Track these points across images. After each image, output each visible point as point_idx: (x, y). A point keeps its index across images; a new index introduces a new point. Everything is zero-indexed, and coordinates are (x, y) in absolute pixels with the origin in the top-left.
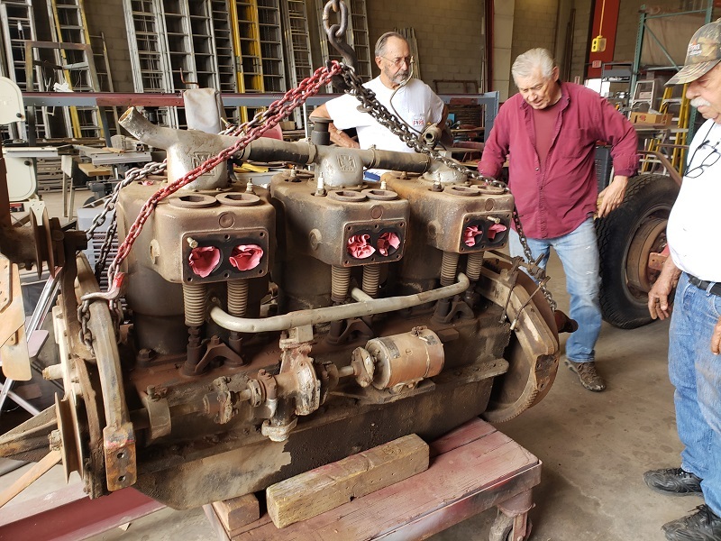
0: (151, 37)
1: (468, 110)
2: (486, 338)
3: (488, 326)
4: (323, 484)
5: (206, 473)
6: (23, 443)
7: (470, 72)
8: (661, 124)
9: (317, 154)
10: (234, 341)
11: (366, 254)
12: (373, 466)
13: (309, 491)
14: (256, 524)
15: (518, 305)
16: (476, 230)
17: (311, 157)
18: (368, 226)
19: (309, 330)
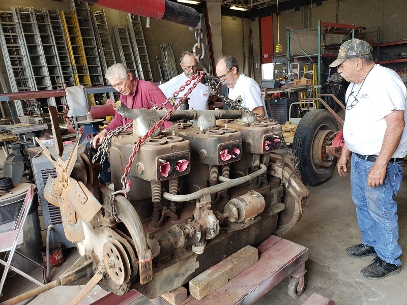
2: (273, 194)
3: (274, 188)
4: (216, 275)
5: (164, 277)
6: (74, 276)
8: (309, 84)
10: (173, 208)
11: (227, 159)
12: (236, 263)
13: (211, 279)
14: (187, 301)
16: (268, 142)
17: (195, 116)
18: (227, 145)
19: (209, 197)
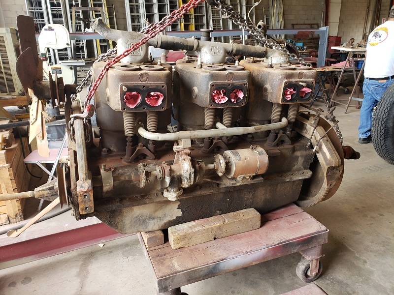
0: (137, 6)
1: (312, 41)
2: (298, 157)
3: (300, 150)
4: (198, 228)
5: (136, 216)
7: (314, 19)
9: (198, 46)
10: (151, 146)
11: (223, 101)
12: (227, 222)
13: (190, 231)
14: (162, 246)
15: (318, 137)
16: (292, 90)
17: (195, 47)
18: (224, 85)
19: (189, 141)
